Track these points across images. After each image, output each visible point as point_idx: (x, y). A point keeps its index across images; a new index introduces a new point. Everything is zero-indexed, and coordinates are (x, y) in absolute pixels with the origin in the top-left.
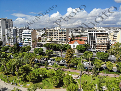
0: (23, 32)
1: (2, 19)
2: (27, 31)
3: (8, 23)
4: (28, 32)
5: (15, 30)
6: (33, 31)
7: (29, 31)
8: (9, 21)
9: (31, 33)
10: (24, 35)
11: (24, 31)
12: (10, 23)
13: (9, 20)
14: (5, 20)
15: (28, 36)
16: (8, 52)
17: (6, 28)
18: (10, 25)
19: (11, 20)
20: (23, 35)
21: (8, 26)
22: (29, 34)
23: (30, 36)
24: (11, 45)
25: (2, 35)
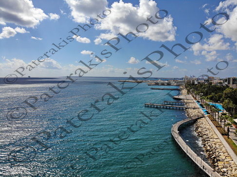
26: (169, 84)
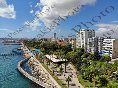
0: (104, 42)
1: (86, 30)
2: (109, 40)
3: (91, 33)
4: (109, 42)
5: (96, 39)
6: (114, 40)
7: (111, 41)
8: (92, 32)
9: (112, 42)
10: (105, 45)
11: (106, 40)
12: (92, 33)
13: (91, 30)
14: (88, 30)
15: (109, 45)
16: (88, 59)
17: (89, 37)
18: (92, 35)
19: (94, 31)
20: (103, 44)
21: (91, 36)
22: (110, 43)
23: (111, 46)
24: (92, 53)
25: (84, 43)
26: (14, 42)
